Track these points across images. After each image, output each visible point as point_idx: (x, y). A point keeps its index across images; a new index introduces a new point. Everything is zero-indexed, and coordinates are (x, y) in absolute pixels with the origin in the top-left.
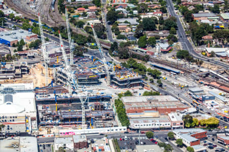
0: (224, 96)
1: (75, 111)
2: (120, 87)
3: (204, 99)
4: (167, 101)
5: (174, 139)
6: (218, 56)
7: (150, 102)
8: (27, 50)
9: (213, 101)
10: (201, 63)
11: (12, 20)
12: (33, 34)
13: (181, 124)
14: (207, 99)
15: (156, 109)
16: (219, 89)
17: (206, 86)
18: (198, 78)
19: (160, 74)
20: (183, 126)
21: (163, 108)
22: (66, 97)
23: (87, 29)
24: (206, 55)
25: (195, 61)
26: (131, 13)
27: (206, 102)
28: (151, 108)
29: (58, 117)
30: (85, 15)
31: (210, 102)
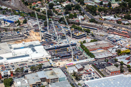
0: (122, 38)
1: (64, 52)
2: (77, 39)
3: (117, 41)
4: (104, 44)
5: (117, 61)
6: (107, 20)
7: (97, 45)
8: (22, 24)
10: (102, 24)
11: (7, 11)
12: (21, 17)
13: (117, 54)
14: (118, 41)
15: (101, 48)
16: (118, 35)
17: (112, 34)
18: (107, 31)
19: (90, 31)
20: (117, 55)
21: (104, 47)
22: (58, 46)
23: (43, 12)
24: (102, 20)
25: (99, 23)
26: (57, 3)
28: (99, 48)
29: (58, 56)
30: (37, 6)
31: (119, 41)
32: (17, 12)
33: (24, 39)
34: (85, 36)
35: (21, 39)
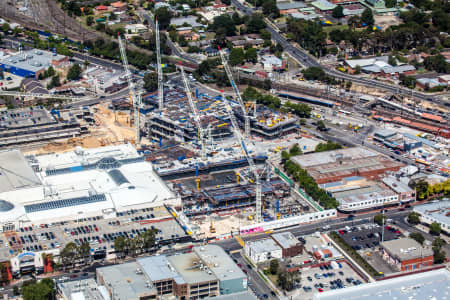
0: (425, 137)
1: (226, 186)
3: (407, 148)
4: (364, 158)
6: (366, 72)
7: (341, 163)
8: (65, 83)
9: (420, 149)
10: (349, 85)
11: (7, 33)
12: (60, 57)
13: (413, 195)
14: (413, 148)
15: (357, 173)
16: (411, 127)
17: (388, 125)
18: (368, 112)
19: (310, 110)
20: (415, 198)
21: (367, 170)
22: (202, 164)
23: (136, 41)
24: (347, 71)
25: (339, 83)
26: (181, 8)
27: (412, 151)
28: (349, 173)
29: (206, 201)
30: (113, 17)
31: (416, 151)
32: (43, 38)
33: (76, 135)
34: (295, 131)
35: (67, 137)
